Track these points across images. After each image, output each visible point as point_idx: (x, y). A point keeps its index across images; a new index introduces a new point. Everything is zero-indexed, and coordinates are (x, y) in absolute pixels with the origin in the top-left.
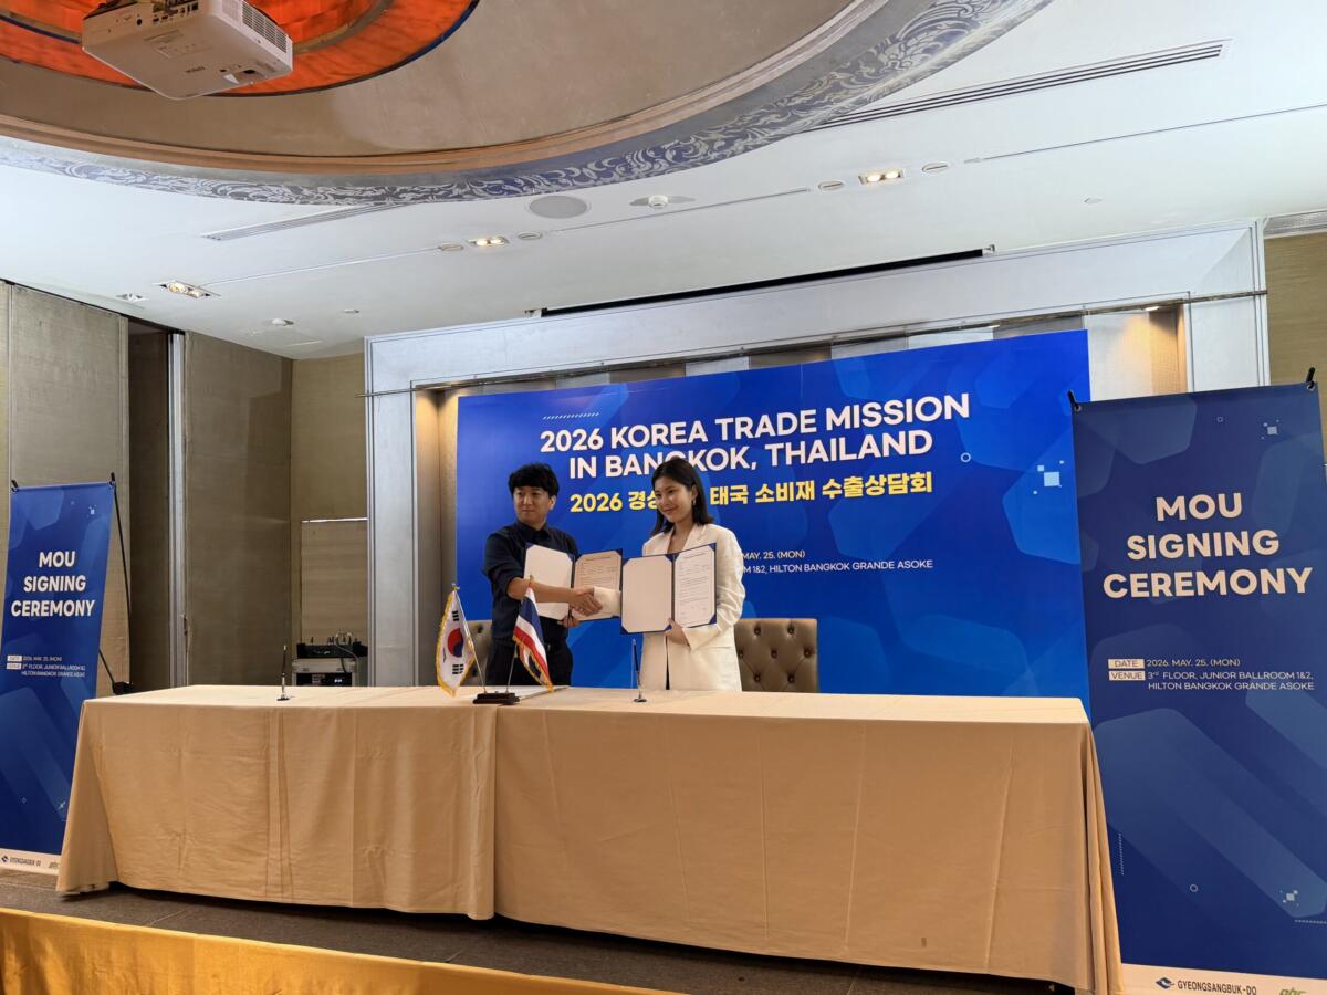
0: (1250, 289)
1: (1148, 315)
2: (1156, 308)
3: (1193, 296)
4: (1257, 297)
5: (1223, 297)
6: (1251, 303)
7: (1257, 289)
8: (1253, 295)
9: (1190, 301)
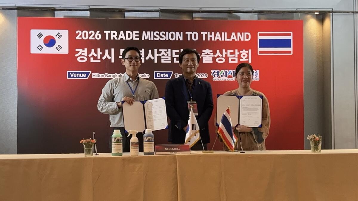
0: (353, 11)
1: (315, 16)
2: (318, 13)
3: (334, 10)
4: (355, 14)
5: (344, 12)
6: (353, 15)
7: (355, 11)
8: (353, 12)
9: (333, 12)
